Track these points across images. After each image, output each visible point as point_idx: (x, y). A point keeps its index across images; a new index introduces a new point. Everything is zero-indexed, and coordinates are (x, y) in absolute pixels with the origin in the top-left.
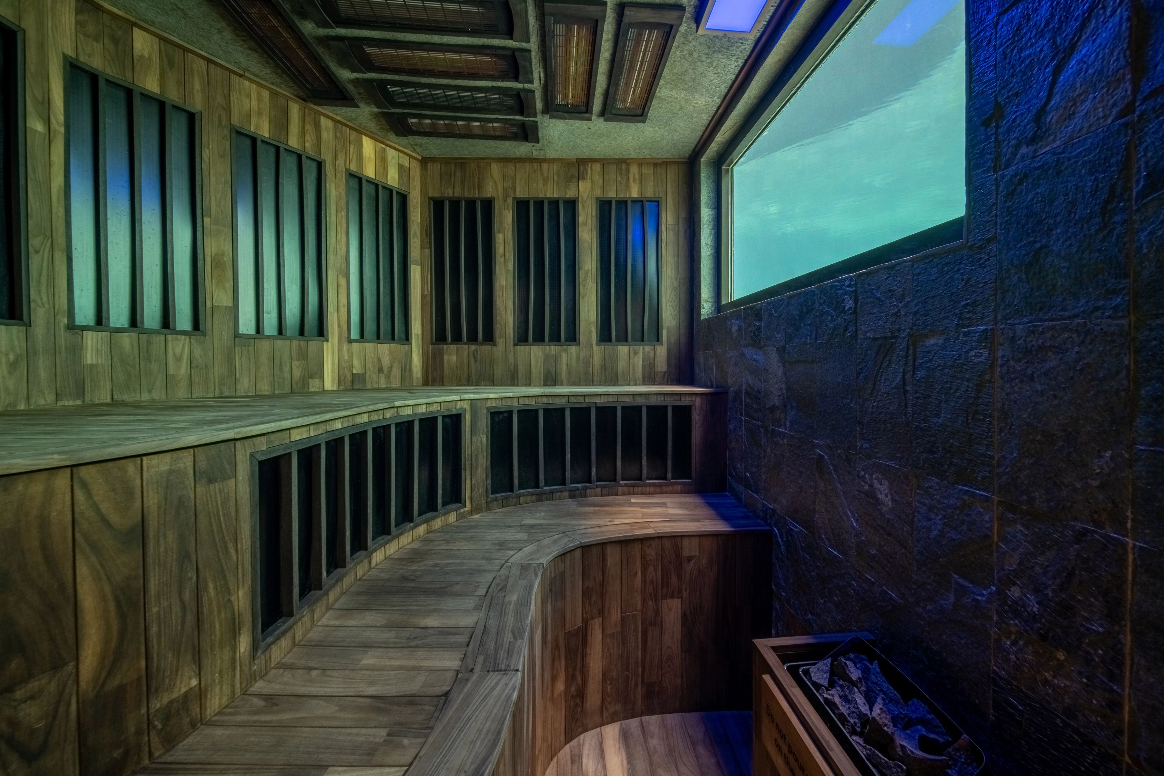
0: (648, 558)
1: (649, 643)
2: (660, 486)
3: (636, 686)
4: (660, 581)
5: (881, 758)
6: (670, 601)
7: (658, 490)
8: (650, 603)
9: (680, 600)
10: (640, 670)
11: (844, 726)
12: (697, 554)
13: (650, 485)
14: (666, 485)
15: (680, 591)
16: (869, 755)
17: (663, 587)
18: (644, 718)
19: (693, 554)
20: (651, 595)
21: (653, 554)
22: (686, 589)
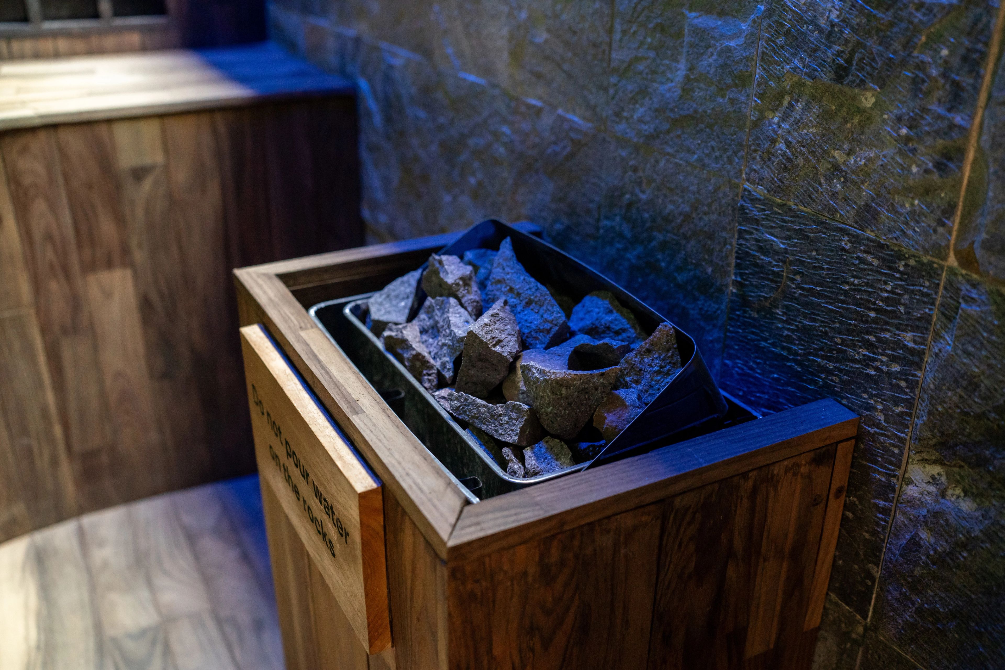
0: (27, 181)
1: (70, 372)
2: (84, 35)
3: (54, 462)
4: (69, 232)
5: (478, 406)
6: (105, 277)
7: (80, 45)
8: (54, 286)
9: (128, 273)
10: (58, 431)
11: (421, 382)
12: (159, 158)
13: (54, 35)
14: (100, 33)
15: (125, 251)
16: (457, 409)
17: (79, 245)
18: (88, 520)
19: (147, 161)
20: (52, 266)
21: (40, 168)
22: (140, 246)
